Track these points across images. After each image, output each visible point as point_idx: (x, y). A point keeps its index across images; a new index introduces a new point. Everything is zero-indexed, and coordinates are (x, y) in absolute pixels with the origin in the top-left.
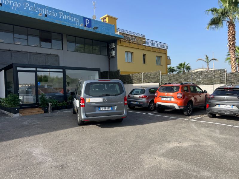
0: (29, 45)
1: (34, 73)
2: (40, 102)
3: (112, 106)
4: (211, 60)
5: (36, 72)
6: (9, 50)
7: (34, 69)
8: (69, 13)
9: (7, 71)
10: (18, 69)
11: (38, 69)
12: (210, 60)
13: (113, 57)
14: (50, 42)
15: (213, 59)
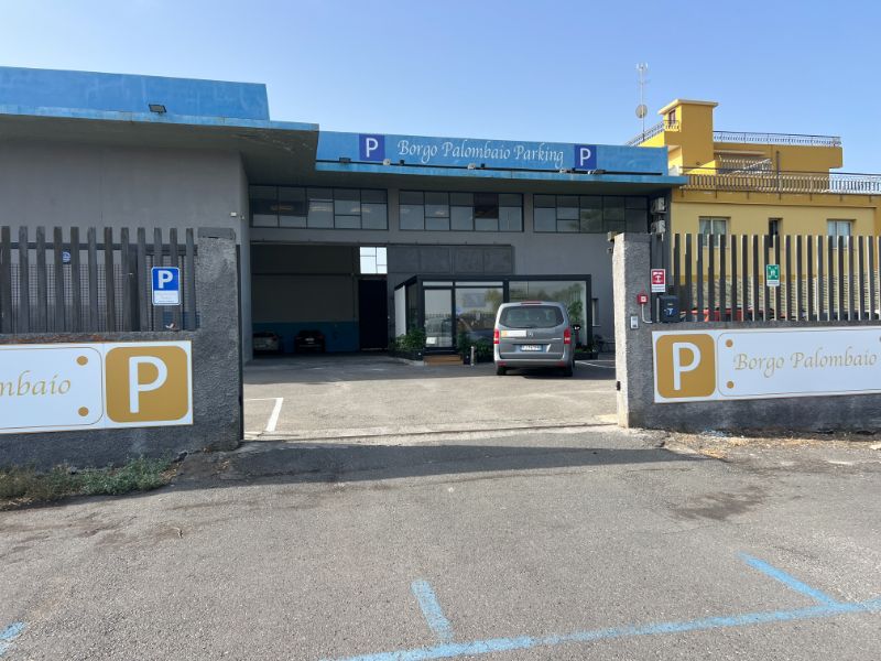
0: (453, 228)
1: (449, 292)
2: (458, 345)
3: (543, 345)
5: (453, 289)
6: (417, 245)
7: (451, 284)
8: (538, 144)
9: (410, 288)
10: (425, 284)
11: (457, 284)
14: (495, 215)
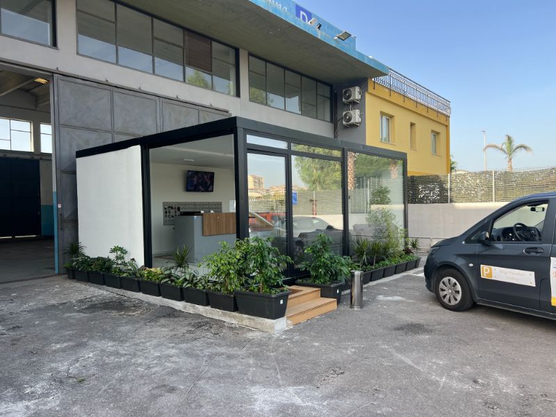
4: (517, 148)
5: (288, 155)
6: (108, 85)
7: (282, 145)
10: (252, 140)
12: (514, 148)
13: (354, 126)
15: (521, 147)
